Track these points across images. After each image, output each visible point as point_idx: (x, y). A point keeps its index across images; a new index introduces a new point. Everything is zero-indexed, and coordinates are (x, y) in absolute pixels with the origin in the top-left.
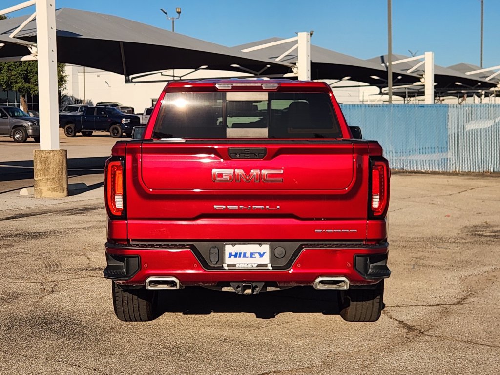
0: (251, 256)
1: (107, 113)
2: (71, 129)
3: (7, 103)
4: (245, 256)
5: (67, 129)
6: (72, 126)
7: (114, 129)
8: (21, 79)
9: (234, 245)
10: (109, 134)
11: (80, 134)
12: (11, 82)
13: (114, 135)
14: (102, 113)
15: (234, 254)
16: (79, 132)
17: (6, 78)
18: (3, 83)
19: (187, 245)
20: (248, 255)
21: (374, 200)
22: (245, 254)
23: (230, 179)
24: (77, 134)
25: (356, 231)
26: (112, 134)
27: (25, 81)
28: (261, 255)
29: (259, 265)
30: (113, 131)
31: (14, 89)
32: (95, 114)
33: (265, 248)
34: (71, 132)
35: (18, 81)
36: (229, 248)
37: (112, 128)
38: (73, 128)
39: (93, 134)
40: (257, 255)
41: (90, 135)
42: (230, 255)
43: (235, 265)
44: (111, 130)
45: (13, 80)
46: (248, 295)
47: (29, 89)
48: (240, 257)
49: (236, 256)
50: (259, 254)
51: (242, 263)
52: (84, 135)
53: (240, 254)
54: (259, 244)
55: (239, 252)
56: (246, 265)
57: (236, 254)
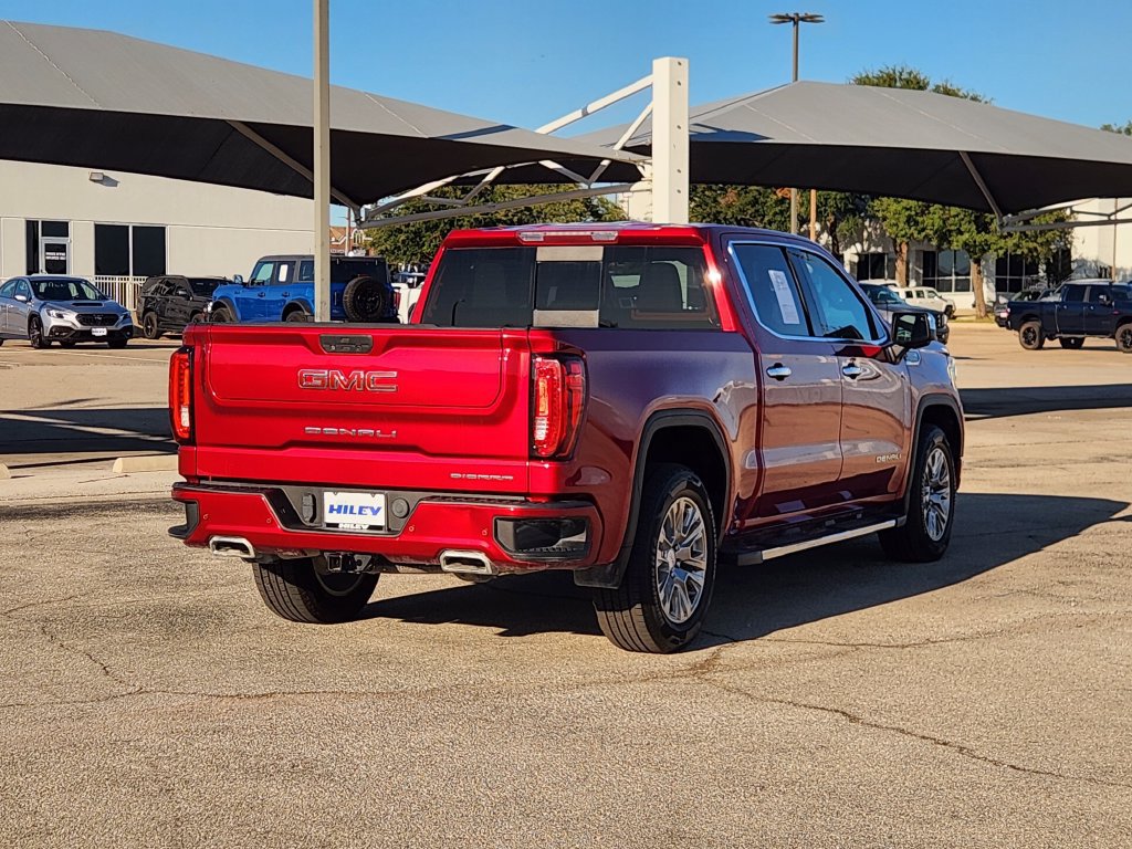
0: (360, 513)
1: (1111, 297)
2: (1034, 332)
3: (954, 278)
4: (351, 512)
5: (1024, 333)
6: (1035, 325)
7: (1125, 332)
8: (970, 223)
9: (335, 493)
10: (1112, 343)
11: (1057, 343)
12: (950, 231)
13: (1126, 346)
14: (1101, 297)
15: (336, 507)
16: (1051, 339)
17: (938, 223)
18: (931, 232)
19: (262, 489)
20: (356, 510)
21: (538, 427)
22: (352, 508)
23: (323, 385)
24: (1047, 343)
25: (511, 478)
26: (1121, 345)
27: (977, 229)
28: (375, 512)
29: (371, 527)
30: (1122, 336)
31: (954, 246)
32: (1086, 300)
33: (379, 500)
34: (1034, 339)
35: (962, 229)
36: (331, 498)
37: (1121, 330)
38: (1037, 330)
39: (1084, 345)
40: (369, 511)
41: (1078, 345)
42: (332, 510)
43: (336, 525)
44: (1118, 335)
45: (953, 228)
46: (336, 573)
47: (986, 245)
48: (345, 512)
49: (339, 511)
50: (372, 509)
51: (347, 523)
52: (1066, 344)
53: (346, 507)
54: (371, 493)
55: (344, 505)
56: (352, 527)
57: (340, 507)
